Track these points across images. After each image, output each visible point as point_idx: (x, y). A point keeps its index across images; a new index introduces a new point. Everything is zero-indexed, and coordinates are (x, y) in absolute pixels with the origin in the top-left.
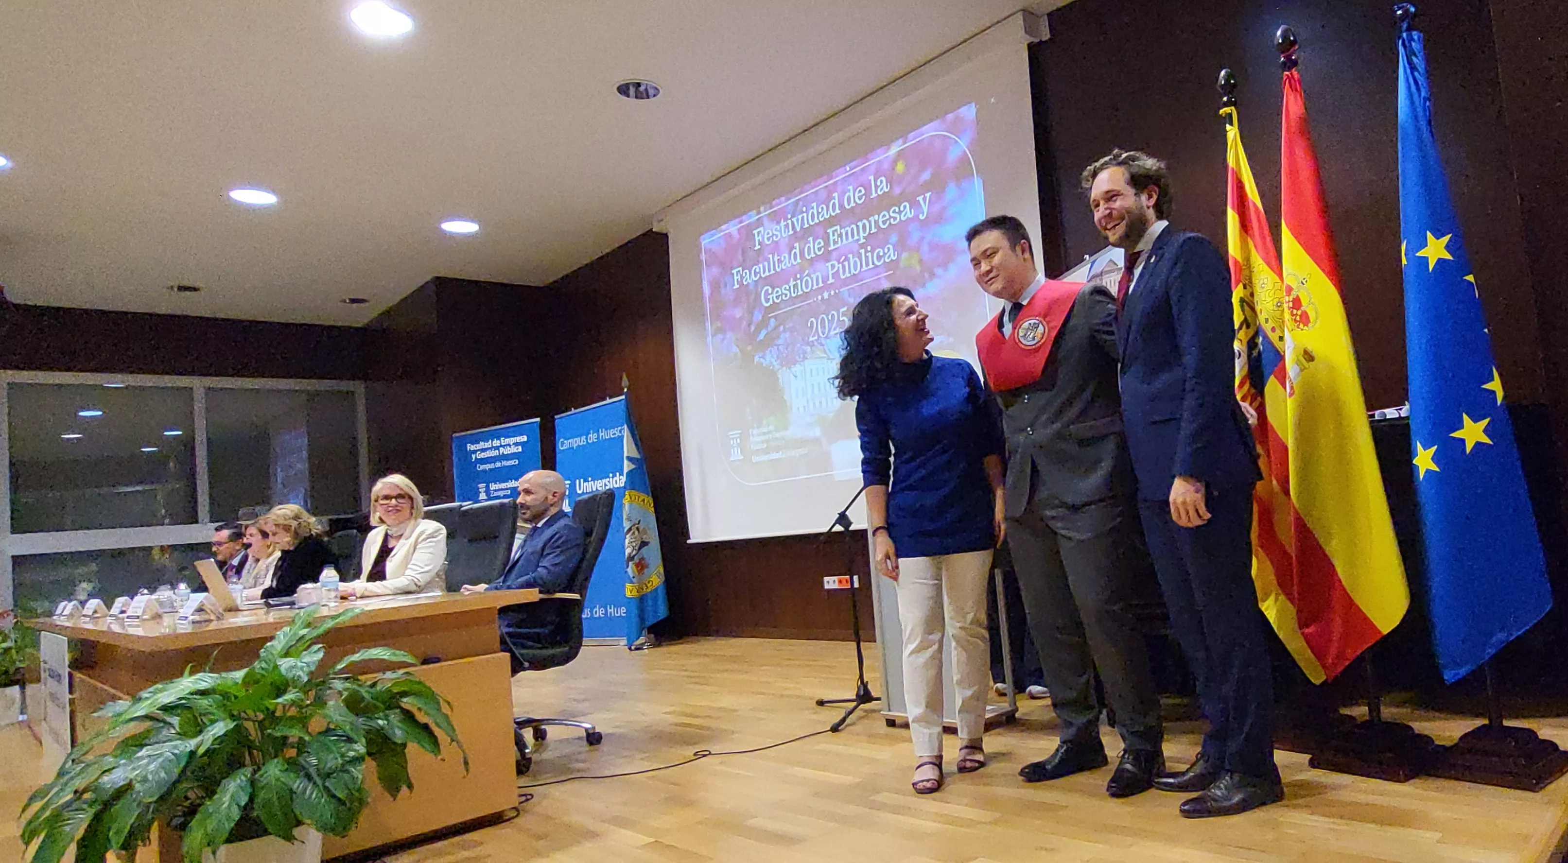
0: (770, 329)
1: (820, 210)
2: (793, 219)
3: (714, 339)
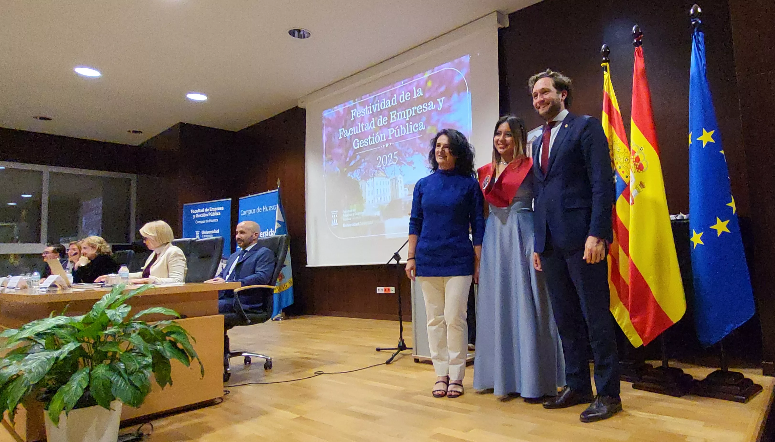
0: (357, 160)
1: (387, 102)
2: (372, 106)
3: (327, 164)
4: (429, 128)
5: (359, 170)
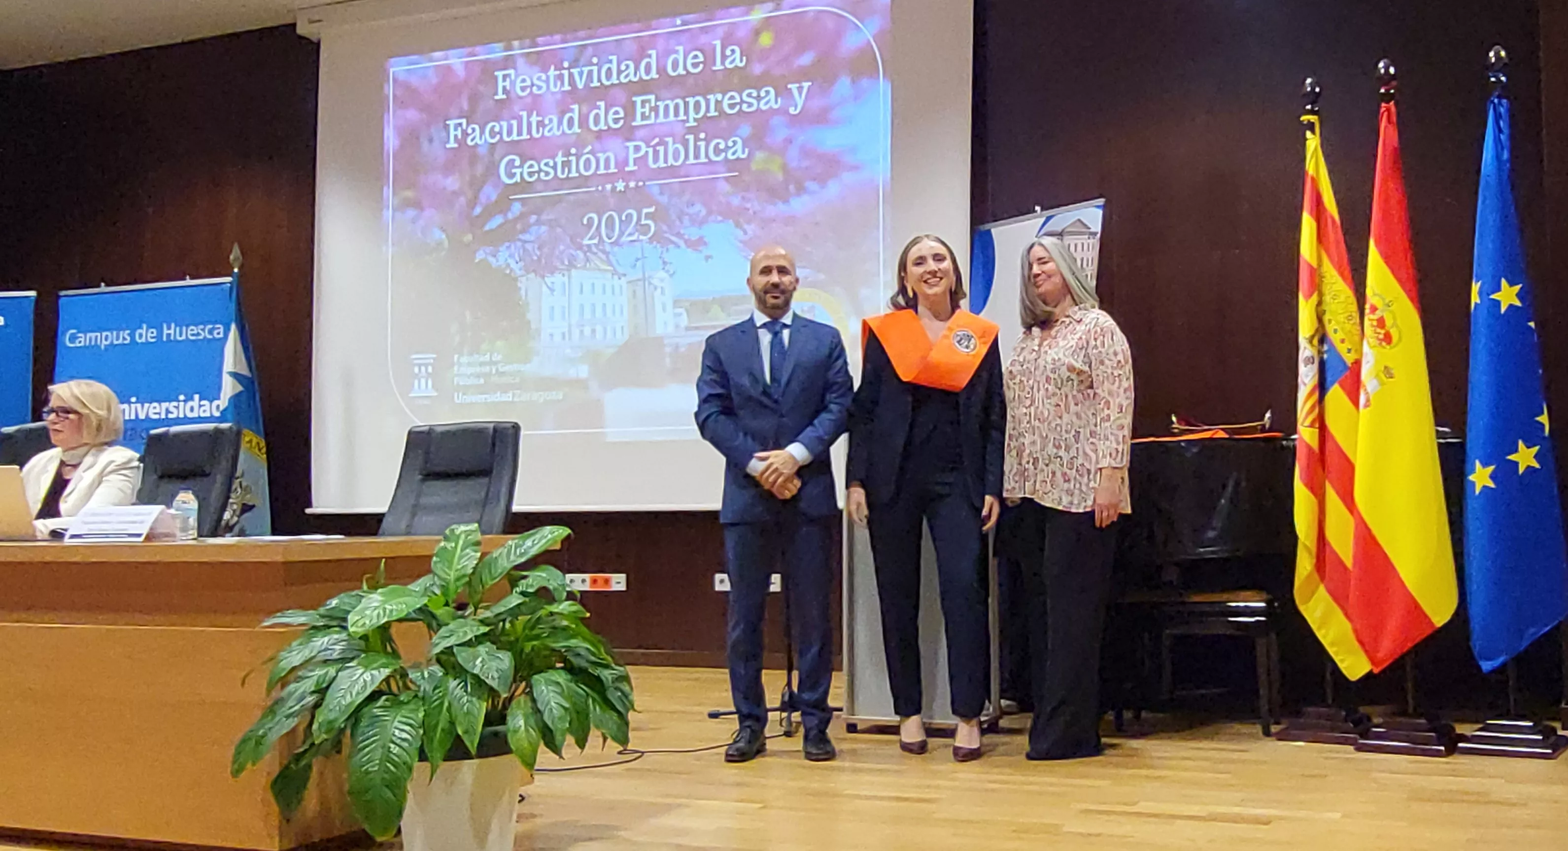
0: (510, 216)
1: (623, 67)
2: (572, 70)
3: (398, 215)
4: (759, 155)
5: (519, 244)
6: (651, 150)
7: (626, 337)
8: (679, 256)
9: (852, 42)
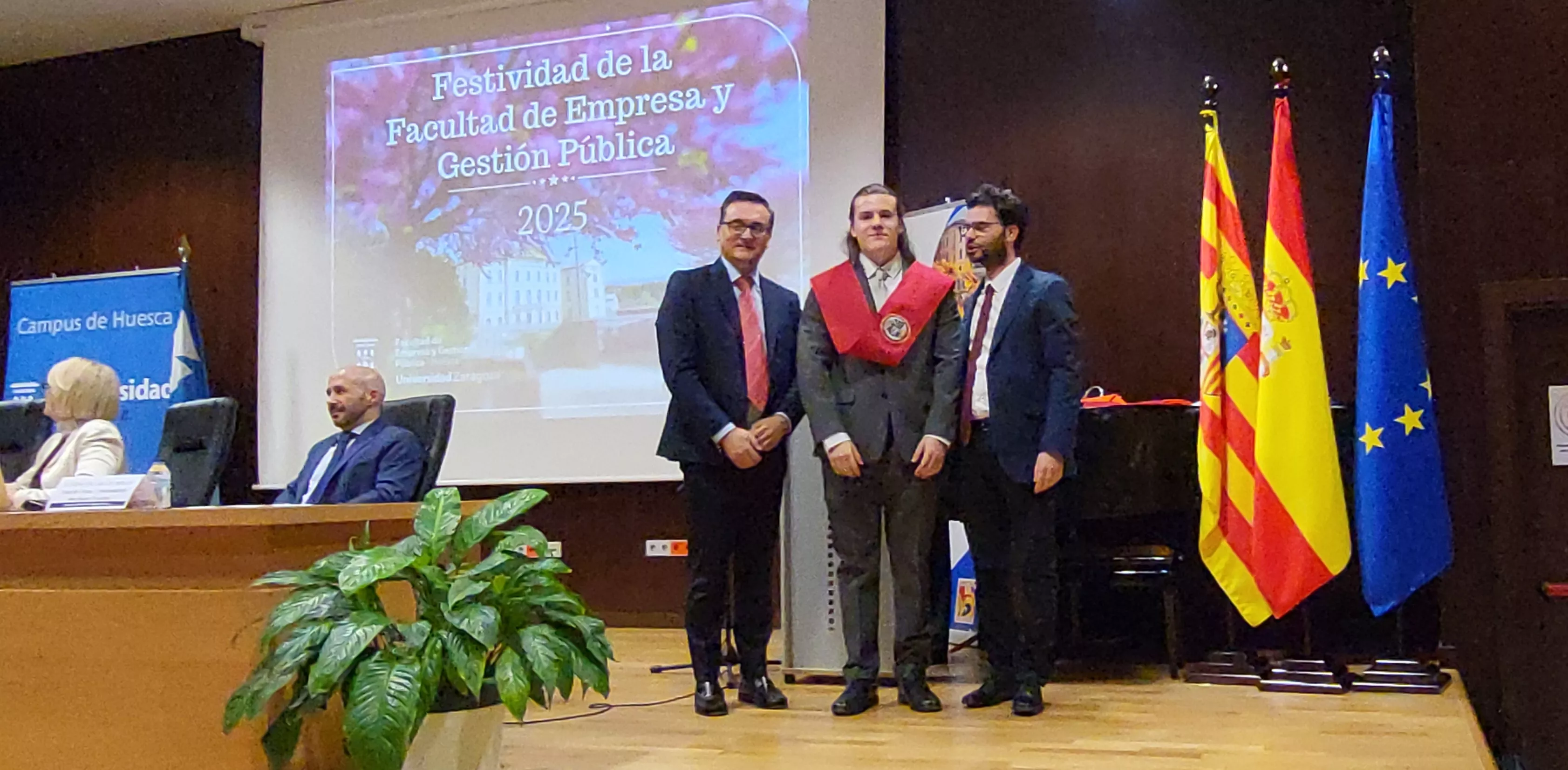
0: (448, 209)
2: (507, 73)
3: (340, 209)
4: (685, 153)
5: (457, 234)
6: (582, 147)
7: (560, 321)
8: (610, 244)
9: (772, 47)
